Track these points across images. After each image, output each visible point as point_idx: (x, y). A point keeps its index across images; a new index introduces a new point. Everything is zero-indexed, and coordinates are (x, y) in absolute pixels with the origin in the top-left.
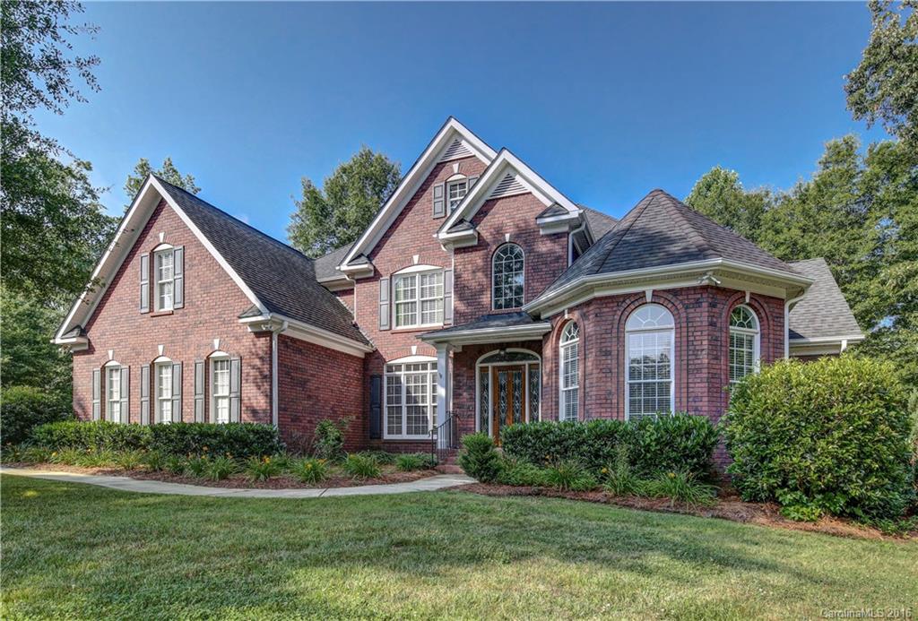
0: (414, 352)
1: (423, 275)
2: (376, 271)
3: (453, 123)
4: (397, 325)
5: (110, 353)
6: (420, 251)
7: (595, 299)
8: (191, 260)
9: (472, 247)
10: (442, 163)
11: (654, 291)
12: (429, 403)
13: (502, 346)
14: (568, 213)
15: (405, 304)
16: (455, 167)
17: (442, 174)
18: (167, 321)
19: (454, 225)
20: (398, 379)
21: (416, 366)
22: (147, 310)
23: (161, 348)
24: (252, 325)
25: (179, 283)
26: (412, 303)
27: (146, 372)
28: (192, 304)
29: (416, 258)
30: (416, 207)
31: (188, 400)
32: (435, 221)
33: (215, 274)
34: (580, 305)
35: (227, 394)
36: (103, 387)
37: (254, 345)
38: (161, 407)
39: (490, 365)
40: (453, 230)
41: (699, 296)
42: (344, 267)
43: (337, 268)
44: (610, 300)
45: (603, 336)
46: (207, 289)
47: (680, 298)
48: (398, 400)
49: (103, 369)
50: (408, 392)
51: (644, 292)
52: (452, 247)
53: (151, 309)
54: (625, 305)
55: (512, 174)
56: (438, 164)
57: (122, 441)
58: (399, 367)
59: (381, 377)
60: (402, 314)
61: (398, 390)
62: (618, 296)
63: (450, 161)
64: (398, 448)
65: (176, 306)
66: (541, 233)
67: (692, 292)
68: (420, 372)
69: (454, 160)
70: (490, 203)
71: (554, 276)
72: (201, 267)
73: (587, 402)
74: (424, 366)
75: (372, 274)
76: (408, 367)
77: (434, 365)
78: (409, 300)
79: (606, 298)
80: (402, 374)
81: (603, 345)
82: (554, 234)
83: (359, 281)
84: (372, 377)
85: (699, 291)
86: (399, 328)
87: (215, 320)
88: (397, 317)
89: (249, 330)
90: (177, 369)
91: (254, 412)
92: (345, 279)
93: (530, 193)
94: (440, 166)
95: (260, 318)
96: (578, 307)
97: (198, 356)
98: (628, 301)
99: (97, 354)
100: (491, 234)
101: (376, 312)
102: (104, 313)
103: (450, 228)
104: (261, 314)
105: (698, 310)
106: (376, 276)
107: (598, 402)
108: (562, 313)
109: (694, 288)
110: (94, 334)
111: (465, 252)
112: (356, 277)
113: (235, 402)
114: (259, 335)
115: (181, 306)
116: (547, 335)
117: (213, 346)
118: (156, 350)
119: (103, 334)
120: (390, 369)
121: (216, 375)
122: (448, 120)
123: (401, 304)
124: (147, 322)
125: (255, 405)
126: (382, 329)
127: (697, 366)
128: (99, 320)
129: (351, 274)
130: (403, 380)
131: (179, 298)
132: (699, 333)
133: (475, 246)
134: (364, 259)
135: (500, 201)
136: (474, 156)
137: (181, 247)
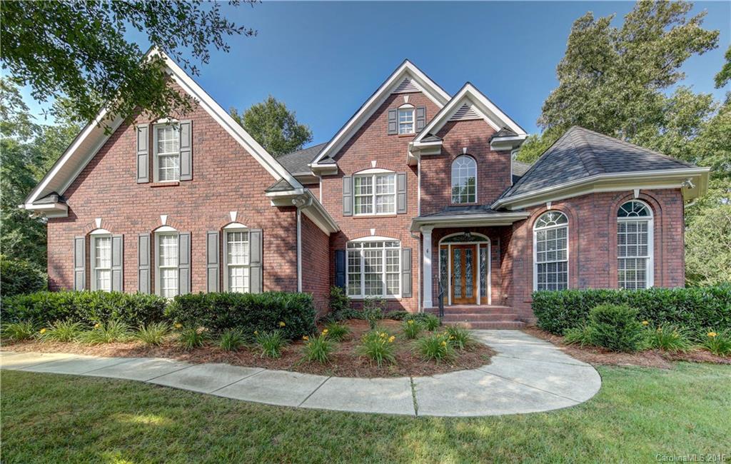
0: (373, 233)
1: (379, 176)
2: (339, 170)
3: (408, 64)
4: (356, 213)
5: (98, 221)
6: (377, 158)
7: (593, 194)
8: (201, 134)
9: (436, 155)
10: (395, 94)
11: (640, 190)
12: (384, 272)
13: (467, 230)
14: (517, 135)
15: (362, 197)
16: (406, 98)
17: (395, 102)
18: (172, 191)
19: (425, 137)
20: (358, 253)
21: (373, 244)
22: (147, 180)
23: (164, 219)
24: (276, 199)
25: (186, 156)
26: (368, 197)
27: (145, 242)
28: (203, 177)
29: (374, 163)
30: (374, 125)
31: (199, 268)
32: (390, 137)
33: (231, 150)
34: (571, 198)
35: (247, 263)
36: (88, 255)
37: (278, 217)
38: (162, 275)
39: (450, 244)
40: (426, 140)
41: (675, 196)
42: (315, 165)
43: (309, 165)
44: (605, 195)
45: (600, 222)
46: (221, 163)
47: (661, 196)
48: (358, 269)
49: (88, 237)
50: (366, 263)
51: (633, 191)
52: (420, 154)
53: (151, 180)
54: (618, 199)
55: (468, 104)
56: (392, 95)
57: (134, 312)
58: (358, 245)
59: (345, 252)
60: (360, 205)
61: (358, 262)
62: (612, 193)
63: (402, 94)
64: (359, 305)
65: (183, 178)
66: (492, 149)
67: (669, 192)
68: (377, 248)
69: (404, 93)
70: (451, 124)
71: (502, 181)
72: (212, 142)
73: (580, 273)
74: (380, 244)
75: (336, 173)
76: (366, 245)
77: (388, 244)
78: (367, 195)
79: (603, 193)
80: (362, 250)
81: (601, 229)
82: (501, 151)
83: (324, 177)
84: (337, 251)
85: (675, 192)
86: (358, 215)
87: (232, 194)
88: (356, 207)
89: (272, 204)
90: (184, 240)
91: (278, 280)
92: (312, 176)
93: (482, 119)
94: (394, 96)
95: (291, 193)
96: (565, 200)
97: (211, 227)
98: (621, 197)
99: (78, 222)
100: (452, 147)
101: (340, 202)
102: (89, 180)
103: (423, 139)
104: (293, 189)
105: (674, 206)
106: (340, 174)
107: (597, 272)
108: (545, 205)
109: (671, 190)
110: (74, 201)
111: (430, 159)
112: (322, 174)
113: (256, 271)
114: (283, 209)
115: (190, 178)
116: (519, 222)
117: (228, 218)
118: (157, 219)
119: (88, 202)
120: (350, 245)
121: (229, 246)
122: (404, 62)
123: (359, 197)
124: (146, 192)
125: (279, 273)
126: (345, 215)
127: (674, 247)
128: (82, 187)
129: (317, 171)
130: (362, 254)
131: (186, 170)
132: (674, 223)
133: (439, 155)
134: (330, 160)
135: (458, 123)
136: (421, 92)
137: (190, 121)
